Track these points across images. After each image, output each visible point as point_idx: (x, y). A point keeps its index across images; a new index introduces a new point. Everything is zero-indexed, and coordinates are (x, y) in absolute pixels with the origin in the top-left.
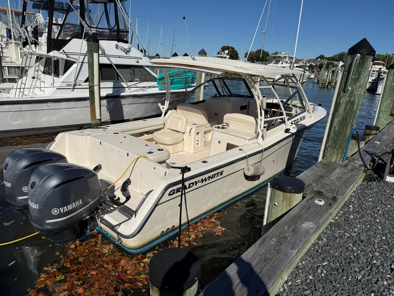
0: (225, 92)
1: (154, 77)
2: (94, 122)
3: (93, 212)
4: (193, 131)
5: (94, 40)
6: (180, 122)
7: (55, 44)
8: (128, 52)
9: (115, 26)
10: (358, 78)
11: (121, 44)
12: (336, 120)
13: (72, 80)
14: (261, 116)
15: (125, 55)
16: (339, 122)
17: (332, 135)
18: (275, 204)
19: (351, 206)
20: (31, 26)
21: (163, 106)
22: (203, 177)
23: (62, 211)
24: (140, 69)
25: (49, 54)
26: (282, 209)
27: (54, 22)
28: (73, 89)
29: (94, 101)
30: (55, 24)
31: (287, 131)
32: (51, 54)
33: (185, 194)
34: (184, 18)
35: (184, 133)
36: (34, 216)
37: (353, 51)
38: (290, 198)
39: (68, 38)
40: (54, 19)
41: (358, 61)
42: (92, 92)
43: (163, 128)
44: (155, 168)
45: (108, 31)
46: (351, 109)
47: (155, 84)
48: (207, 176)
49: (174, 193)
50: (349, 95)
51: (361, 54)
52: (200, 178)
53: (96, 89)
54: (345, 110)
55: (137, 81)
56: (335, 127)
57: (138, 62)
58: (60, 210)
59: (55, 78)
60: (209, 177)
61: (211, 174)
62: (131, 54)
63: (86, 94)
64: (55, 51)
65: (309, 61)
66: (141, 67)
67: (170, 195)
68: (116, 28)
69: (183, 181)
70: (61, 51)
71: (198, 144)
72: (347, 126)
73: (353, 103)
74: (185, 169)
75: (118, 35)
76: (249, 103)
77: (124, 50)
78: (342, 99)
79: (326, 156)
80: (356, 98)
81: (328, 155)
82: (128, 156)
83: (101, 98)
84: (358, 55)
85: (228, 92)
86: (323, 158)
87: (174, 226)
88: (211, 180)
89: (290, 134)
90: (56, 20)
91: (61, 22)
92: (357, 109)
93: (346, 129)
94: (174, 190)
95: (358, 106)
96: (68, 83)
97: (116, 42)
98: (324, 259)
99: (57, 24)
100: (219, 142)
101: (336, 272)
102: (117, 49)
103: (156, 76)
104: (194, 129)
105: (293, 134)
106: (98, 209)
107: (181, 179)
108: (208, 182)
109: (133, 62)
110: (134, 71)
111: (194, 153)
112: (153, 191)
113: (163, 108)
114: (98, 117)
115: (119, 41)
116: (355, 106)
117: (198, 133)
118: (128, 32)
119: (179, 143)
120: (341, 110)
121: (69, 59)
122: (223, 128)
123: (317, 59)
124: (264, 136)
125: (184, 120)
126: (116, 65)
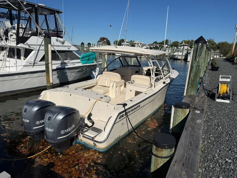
0: (125, 64)
1: (78, 57)
2: (49, 85)
3: (78, 132)
4: (114, 86)
5: (48, 37)
6: (107, 81)
7: (21, 40)
8: (63, 43)
9: (55, 29)
10: (201, 54)
11: (59, 39)
12: (192, 75)
13: (33, 61)
14: (153, 75)
15: (62, 45)
16: (194, 75)
17: (190, 81)
18: (178, 115)
19: (208, 113)
20: (3, 29)
21: (95, 73)
22: (132, 109)
23: (66, 131)
24: (70, 53)
25: (17, 46)
26: (181, 117)
27: (20, 27)
28: (33, 66)
29: (49, 72)
30: (21, 28)
31: (164, 83)
32: (19, 45)
33: (127, 116)
34: (111, 26)
35: (109, 87)
36: (50, 136)
37: (197, 42)
38: (185, 111)
39: (29, 36)
40: (20, 25)
41: (200, 46)
42: (47, 67)
43: (96, 85)
44: (107, 106)
45: (48, 31)
46: (199, 69)
47: (79, 61)
48: (134, 108)
49: (121, 117)
50: (197, 62)
51: (201, 43)
52: (131, 109)
53: (50, 65)
54: (196, 69)
55: (69, 60)
56: (192, 78)
57: (69, 49)
58: (65, 131)
59: (18, 60)
60: (135, 108)
61: (135, 107)
62: (65, 44)
63: (43, 68)
64: (22, 44)
65: (149, 45)
66: (71, 51)
67: (119, 118)
68: (56, 29)
69: (125, 110)
70: (26, 43)
71: (117, 93)
72: (197, 77)
73: (199, 66)
74: (125, 105)
75: (57, 33)
76: (139, 69)
77: (61, 42)
78: (194, 65)
79: (188, 92)
80: (200, 63)
81: (189, 91)
82: (90, 100)
83: (53, 70)
84: (200, 44)
85: (127, 64)
86: (186, 93)
87: (120, 136)
88: (135, 110)
89: (166, 84)
90: (22, 25)
91: (24, 27)
92: (201, 68)
93: (197, 78)
94: (121, 116)
95: (201, 67)
96: (30, 63)
97: (56, 38)
98: (210, 134)
99: (22, 28)
100: (131, 91)
101: (217, 138)
102: (57, 41)
103: (80, 57)
104: (115, 84)
105: (167, 84)
106: (79, 131)
107: (124, 110)
108: (134, 111)
109: (66, 49)
110: (67, 54)
111: (115, 98)
112: (112, 117)
113: (95, 74)
114: (51, 81)
115: (58, 37)
116: (200, 67)
117: (117, 87)
118: (63, 32)
119: (107, 93)
120: (194, 70)
121: (30, 48)
122: (132, 83)
123: (153, 43)
124: (155, 86)
125: (109, 80)
126: (57, 51)
